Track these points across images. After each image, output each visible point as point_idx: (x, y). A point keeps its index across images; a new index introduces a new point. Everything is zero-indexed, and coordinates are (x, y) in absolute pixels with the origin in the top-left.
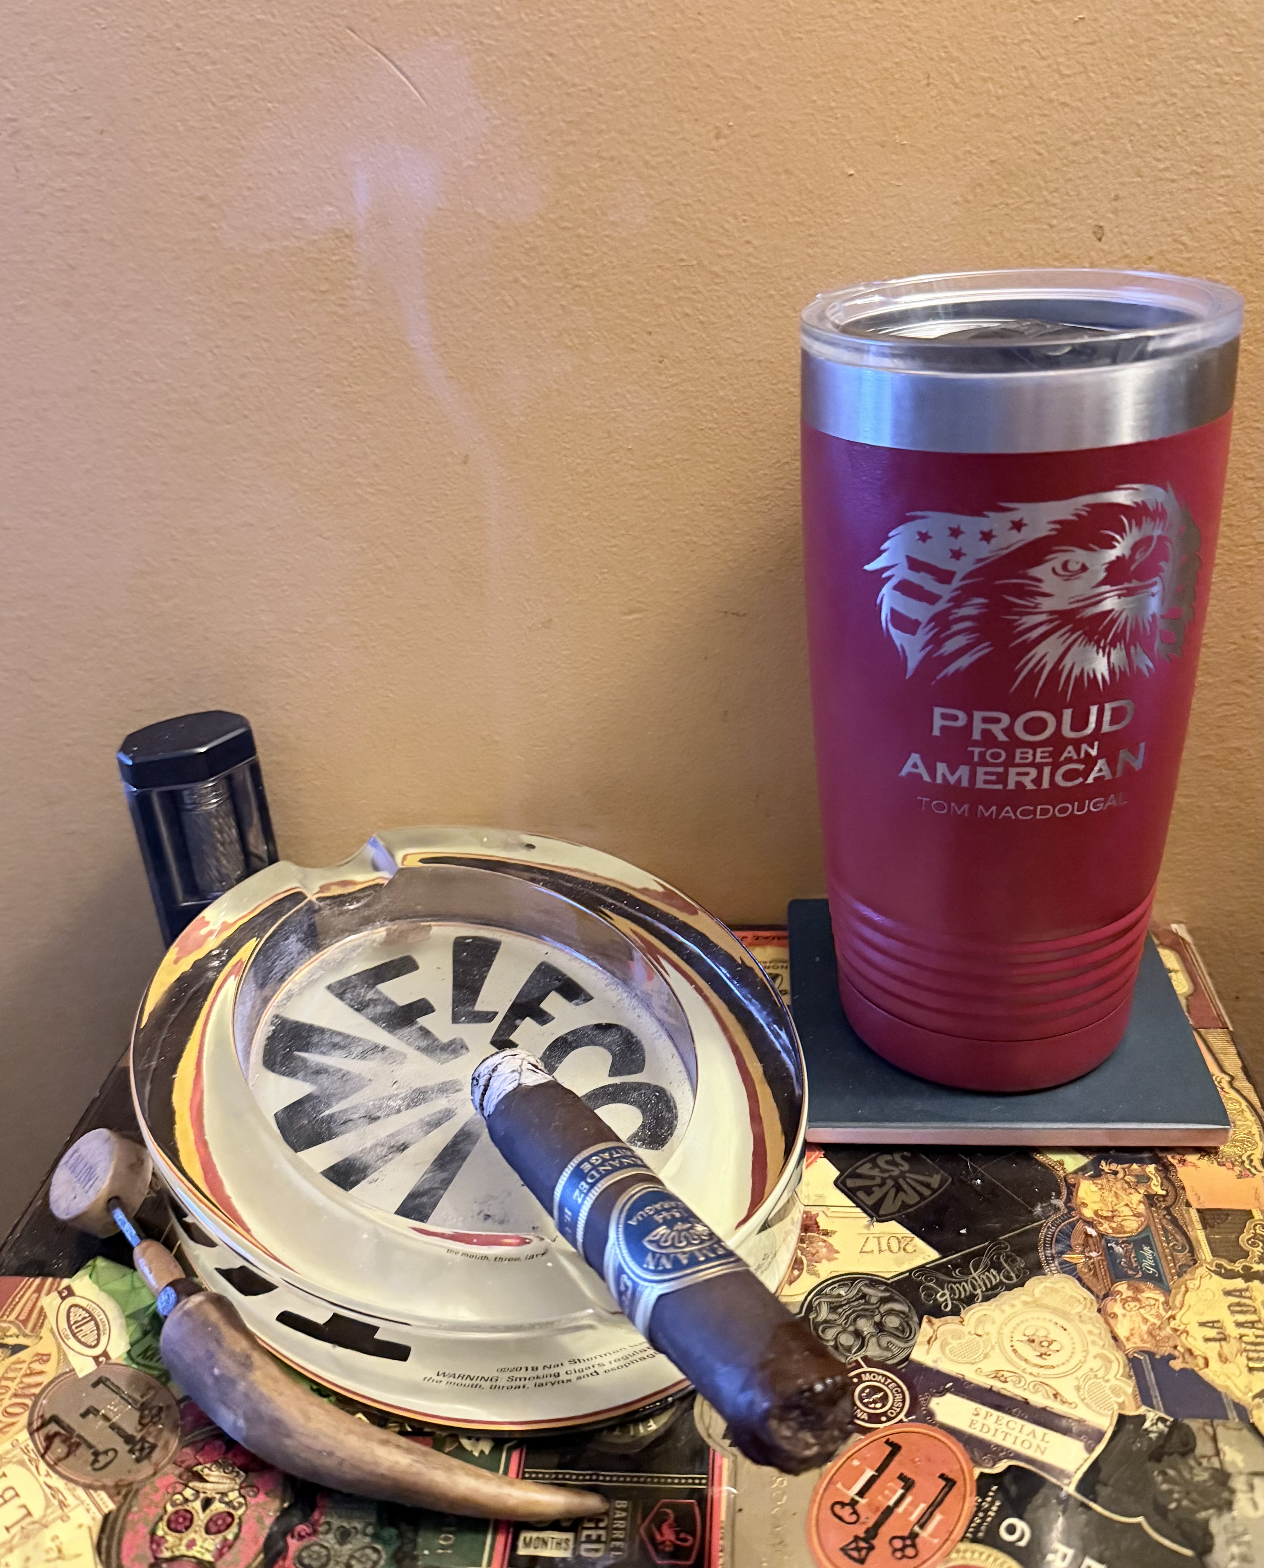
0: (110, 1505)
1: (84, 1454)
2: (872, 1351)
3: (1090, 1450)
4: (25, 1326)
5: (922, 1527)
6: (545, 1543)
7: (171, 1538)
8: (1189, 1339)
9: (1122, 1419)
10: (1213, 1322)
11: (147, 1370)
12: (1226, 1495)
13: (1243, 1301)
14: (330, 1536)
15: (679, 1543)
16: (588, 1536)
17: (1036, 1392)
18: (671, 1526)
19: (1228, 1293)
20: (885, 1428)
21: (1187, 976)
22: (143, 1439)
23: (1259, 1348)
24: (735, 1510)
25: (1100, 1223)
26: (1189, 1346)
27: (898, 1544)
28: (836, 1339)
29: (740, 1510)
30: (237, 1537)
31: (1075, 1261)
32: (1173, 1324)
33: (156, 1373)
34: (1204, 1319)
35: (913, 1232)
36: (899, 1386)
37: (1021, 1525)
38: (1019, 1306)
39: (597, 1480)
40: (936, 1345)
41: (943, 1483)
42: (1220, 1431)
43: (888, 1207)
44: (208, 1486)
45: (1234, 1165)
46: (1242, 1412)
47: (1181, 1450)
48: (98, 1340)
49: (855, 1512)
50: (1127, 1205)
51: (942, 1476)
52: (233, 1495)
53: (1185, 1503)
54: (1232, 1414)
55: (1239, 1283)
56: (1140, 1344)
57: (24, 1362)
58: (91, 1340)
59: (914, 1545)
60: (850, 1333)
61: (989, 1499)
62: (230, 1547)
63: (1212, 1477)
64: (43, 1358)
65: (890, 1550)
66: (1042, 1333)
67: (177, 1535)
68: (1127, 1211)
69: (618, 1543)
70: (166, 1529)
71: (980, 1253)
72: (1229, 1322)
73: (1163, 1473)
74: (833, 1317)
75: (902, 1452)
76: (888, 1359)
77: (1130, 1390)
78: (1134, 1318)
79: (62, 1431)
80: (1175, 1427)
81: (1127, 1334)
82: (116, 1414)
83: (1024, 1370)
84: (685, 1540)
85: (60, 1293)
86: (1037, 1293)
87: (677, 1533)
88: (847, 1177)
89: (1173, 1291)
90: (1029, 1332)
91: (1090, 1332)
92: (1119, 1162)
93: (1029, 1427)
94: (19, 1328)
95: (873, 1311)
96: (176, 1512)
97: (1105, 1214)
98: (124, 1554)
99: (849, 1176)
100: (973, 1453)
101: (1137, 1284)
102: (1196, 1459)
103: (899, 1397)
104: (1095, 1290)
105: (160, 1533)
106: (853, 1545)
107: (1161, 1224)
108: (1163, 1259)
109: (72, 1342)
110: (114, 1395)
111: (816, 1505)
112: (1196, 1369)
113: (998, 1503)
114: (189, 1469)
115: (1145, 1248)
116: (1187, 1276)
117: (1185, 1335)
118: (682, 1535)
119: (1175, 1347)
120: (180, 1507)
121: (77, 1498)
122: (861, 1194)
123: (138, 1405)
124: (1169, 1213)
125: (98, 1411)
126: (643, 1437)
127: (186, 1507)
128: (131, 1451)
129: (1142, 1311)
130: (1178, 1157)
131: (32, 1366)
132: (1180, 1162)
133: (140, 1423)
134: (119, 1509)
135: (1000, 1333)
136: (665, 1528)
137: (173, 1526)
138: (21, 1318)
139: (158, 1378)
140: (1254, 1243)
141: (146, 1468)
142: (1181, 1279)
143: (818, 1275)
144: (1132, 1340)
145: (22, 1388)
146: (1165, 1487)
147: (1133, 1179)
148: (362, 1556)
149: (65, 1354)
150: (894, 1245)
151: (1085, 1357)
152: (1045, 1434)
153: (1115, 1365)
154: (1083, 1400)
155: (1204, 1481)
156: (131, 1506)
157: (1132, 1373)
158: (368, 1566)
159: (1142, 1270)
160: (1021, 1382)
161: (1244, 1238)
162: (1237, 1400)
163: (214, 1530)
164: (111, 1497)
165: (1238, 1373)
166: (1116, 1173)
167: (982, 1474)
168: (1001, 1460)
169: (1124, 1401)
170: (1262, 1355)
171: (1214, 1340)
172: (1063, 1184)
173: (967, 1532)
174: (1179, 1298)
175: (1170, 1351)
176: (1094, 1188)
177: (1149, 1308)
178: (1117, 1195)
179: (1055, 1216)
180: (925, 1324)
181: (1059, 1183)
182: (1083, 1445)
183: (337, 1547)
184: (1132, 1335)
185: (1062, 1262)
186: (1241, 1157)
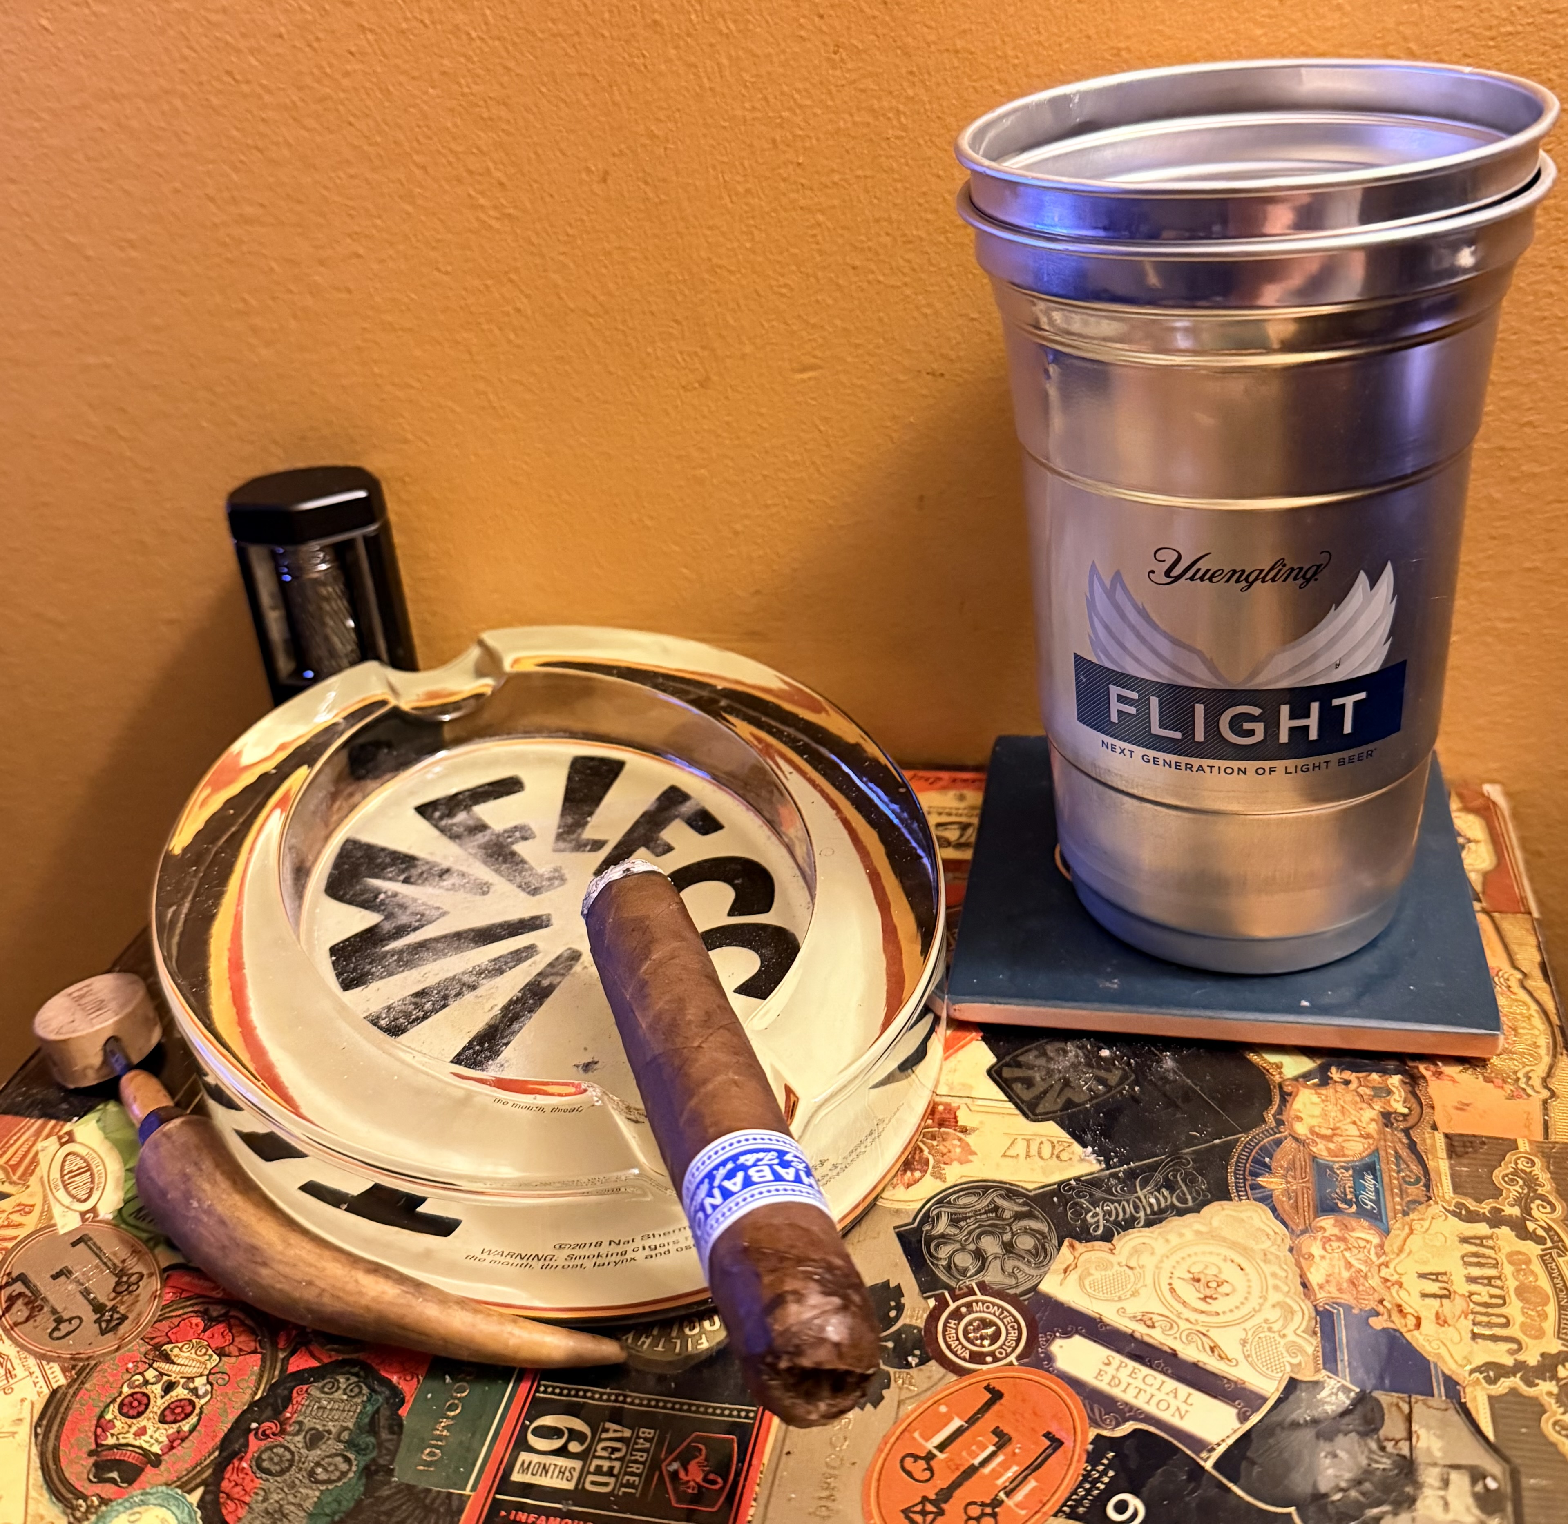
0: (59, 1379)
1: (45, 1320)
3: (1243, 1418)
4: (15, 1171)
5: (1008, 1494)
6: (545, 1469)
7: (120, 1424)
8: (1403, 1293)
9: (1293, 1385)
10: (1437, 1274)
11: (135, 1232)
12: (1409, 1489)
13: (1482, 1250)
14: (300, 1438)
16: (599, 1469)
17: (1190, 1342)
18: (700, 1465)
19: (1464, 1239)
20: (989, 1371)
21: (1490, 847)
22: (114, 1309)
23: (1490, 1310)
24: (783, 1453)
25: (1313, 1142)
26: (1400, 1302)
27: (975, 1511)
29: (788, 1453)
30: (193, 1430)
31: (1270, 1186)
32: (1383, 1272)
33: (145, 1236)
34: (1428, 1268)
35: (1073, 1135)
36: (1017, 1321)
37: (1135, 1503)
38: (1189, 1235)
39: (624, 1402)
40: (1074, 1276)
41: (1048, 1443)
42: (1418, 1410)
44: (175, 1368)
45: (1504, 1081)
46: (1452, 1387)
47: (1361, 1429)
48: (90, 1193)
49: (930, 1469)
50: (1354, 1123)
51: (1047, 1435)
52: (200, 1382)
54: (1439, 1389)
55: (1482, 1228)
56: (1335, 1294)
58: (83, 1194)
59: (994, 1515)
60: (969, 1252)
61: (1101, 1468)
62: (183, 1439)
64: (25, 1209)
66: (1212, 1271)
67: (129, 1421)
68: (1352, 1130)
69: (632, 1479)
70: (117, 1413)
71: (1153, 1168)
72: (1458, 1274)
73: (1335, 1456)
74: (952, 1231)
75: (1003, 1401)
77: (1310, 1350)
78: (1335, 1262)
81: (1321, 1280)
83: (1179, 1315)
84: (714, 1482)
85: (60, 1138)
86: (1215, 1223)
87: (706, 1474)
89: (1393, 1232)
90: (1195, 1269)
91: (1274, 1275)
92: (1355, 1069)
93: (1171, 1384)
95: (1004, 1228)
96: (132, 1394)
97: (1323, 1131)
98: (64, 1437)
100: (1092, 1410)
101: (1347, 1220)
102: (1379, 1441)
104: (1290, 1223)
105: (109, 1416)
106: (919, 1508)
107: (1393, 1147)
109: (61, 1194)
110: (93, 1256)
111: (883, 1455)
112: (1403, 1330)
113: (1111, 1473)
114: (157, 1347)
115: (1367, 1177)
116: (1413, 1215)
117: (1396, 1286)
119: (1381, 1302)
120: (137, 1389)
121: (27, 1368)
124: (1407, 1136)
126: (690, 1357)
127: (144, 1390)
129: (1347, 1254)
130: (1432, 1067)
131: (12, 1217)
132: (1433, 1072)
134: (69, 1386)
135: (1157, 1267)
137: (125, 1410)
138: (12, 1161)
139: (146, 1240)
140: (1512, 1180)
141: (110, 1341)
142: (1407, 1219)
143: (942, 1180)
144: (1327, 1288)
147: (1369, 1092)
148: (330, 1464)
149: (50, 1208)
150: (1047, 1151)
151: (1261, 1305)
152: (1188, 1394)
153: (1298, 1317)
154: (1247, 1357)
156: (83, 1383)
157: (1318, 1330)
158: (333, 1478)
159: (1357, 1203)
160: (1171, 1327)
161: (1498, 1174)
162: (1447, 1372)
163: (170, 1418)
164: (64, 1370)
165: (1456, 1338)
166: (1347, 1083)
167: (1099, 1437)
168: (1126, 1420)
169: (1300, 1364)
170: (1495, 1320)
171: (1435, 1296)
172: (1276, 1092)
173: (1064, 1505)
174: (1398, 1242)
175: (1373, 1304)
176: (1315, 1099)
177: (1355, 1251)
178: (1343, 1110)
179: (1257, 1131)
180: (1065, 1249)
181: (1270, 1091)
182: (1234, 1411)
183: (304, 1451)
184: (1327, 1282)
185: (1254, 1187)
186: (1515, 1072)
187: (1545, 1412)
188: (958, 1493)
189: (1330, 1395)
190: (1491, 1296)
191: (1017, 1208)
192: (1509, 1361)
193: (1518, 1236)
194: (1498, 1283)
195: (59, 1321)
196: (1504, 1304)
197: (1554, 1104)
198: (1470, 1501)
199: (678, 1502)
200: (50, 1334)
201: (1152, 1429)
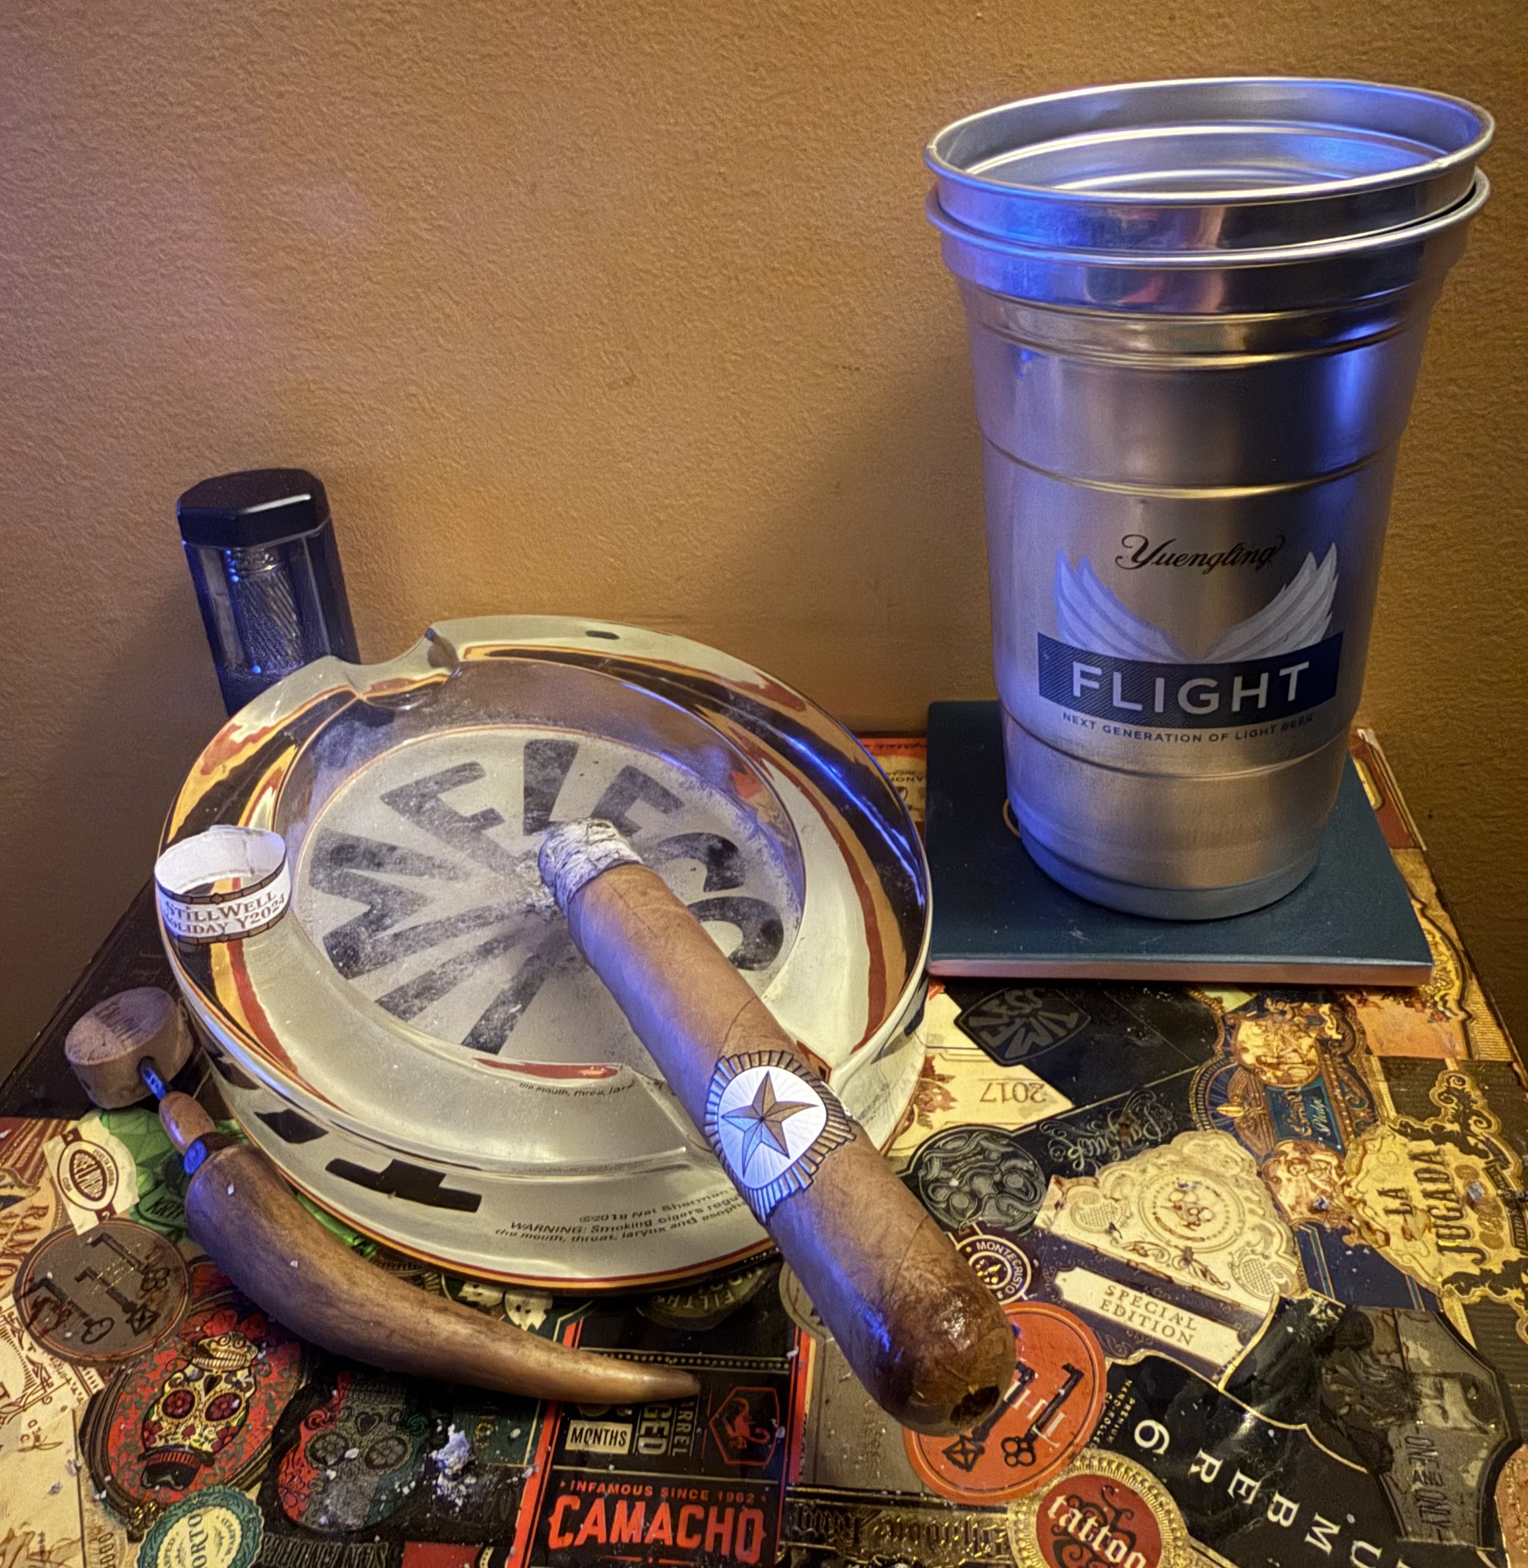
0: (99, 1385)
2: (990, 1215)
3: (1243, 1339)
4: (22, 1174)
5: (1041, 1428)
6: (598, 1436)
7: (167, 1425)
8: (1369, 1212)
9: (1283, 1302)
10: (1396, 1191)
11: (155, 1227)
13: (1433, 1166)
14: (350, 1424)
15: (753, 1439)
16: (649, 1432)
17: (1181, 1269)
18: (745, 1420)
19: (1414, 1157)
21: (1374, 787)
22: (144, 1307)
23: (1451, 1223)
24: (821, 1400)
25: (1262, 1071)
26: (1367, 1219)
28: (948, 1200)
29: (827, 1401)
30: (242, 1424)
31: (1230, 1115)
32: (1347, 1192)
33: (165, 1229)
34: (1387, 1186)
35: (1043, 1078)
36: (1019, 1257)
37: (1159, 1428)
38: (1164, 1165)
40: (1065, 1211)
41: (1069, 1375)
42: (1402, 1321)
43: (1016, 1049)
44: (215, 1363)
45: (1424, 1005)
46: (1430, 1300)
48: (104, 1191)
50: (1295, 1051)
51: (1067, 1367)
52: (241, 1375)
53: (1358, 1407)
54: (1418, 1301)
55: (1429, 1146)
56: (1308, 1215)
57: (17, 1216)
58: (96, 1192)
59: (1030, 1449)
60: (966, 1193)
61: (1122, 1396)
62: (233, 1436)
63: (1392, 1378)
64: (39, 1212)
65: (1004, 1454)
66: (1190, 1198)
67: (174, 1420)
68: (1296, 1058)
69: (683, 1438)
70: (162, 1414)
72: (1415, 1190)
74: (945, 1174)
76: (1008, 1225)
77: (1294, 1270)
78: (1302, 1184)
79: (53, 1298)
80: (1346, 1316)
81: (1292, 1202)
82: (115, 1278)
83: (1168, 1243)
85: (65, 1137)
86: (1187, 1151)
87: (752, 1428)
88: (972, 1014)
89: (1349, 1153)
90: (1175, 1197)
91: (1248, 1199)
92: (1288, 1000)
93: (1172, 1310)
94: (15, 1178)
96: (174, 1394)
97: (1270, 1060)
98: (110, 1443)
99: (973, 1014)
100: (1105, 1340)
101: (1305, 1143)
102: (1372, 1355)
103: (1019, 1270)
104: (1255, 1149)
105: (154, 1419)
106: (959, 1447)
107: (1336, 1073)
108: (1337, 1116)
109: (74, 1194)
112: (1375, 1246)
113: (1132, 1401)
114: (193, 1343)
115: (1316, 1102)
116: (1365, 1136)
117: (1361, 1205)
118: (758, 1431)
119: (1350, 1219)
120: (179, 1388)
121: (63, 1375)
122: (985, 1035)
123: (142, 1267)
124: (1346, 1061)
125: (96, 1275)
126: (720, 1312)
127: (187, 1388)
128: (130, 1321)
129: (1311, 1176)
130: (1358, 997)
131: (27, 1221)
132: (1359, 1002)
133: (142, 1288)
134: (109, 1390)
135: (1140, 1198)
136: (739, 1421)
137: (170, 1410)
138: (18, 1166)
139: (168, 1235)
140: (1448, 1099)
141: (144, 1342)
142: (1359, 1139)
143: (930, 1127)
144: (1298, 1209)
145: (12, 1247)
146: (1334, 1387)
147: (1303, 1021)
148: (385, 1449)
149: (64, 1210)
150: (1021, 1094)
151: (1241, 1229)
152: (1191, 1320)
153: (1277, 1240)
154: (1237, 1280)
155: (1382, 1382)
156: (122, 1386)
157: (1297, 1249)
158: (390, 1461)
159: (1311, 1126)
160: (1163, 1256)
161: (1434, 1093)
162: (1424, 1285)
163: (217, 1414)
164: (102, 1375)
165: (1424, 1252)
166: (1283, 1013)
167: (1114, 1365)
168: (1138, 1348)
169: (1287, 1283)
170: (1455, 1231)
171: (1397, 1212)
172: (1221, 1024)
173: (1094, 1434)
174: (1355, 1162)
175: (1343, 1223)
176: (1256, 1030)
177: (1318, 1173)
178: (1283, 1039)
179: (1210, 1062)
180: (1052, 1186)
181: (1215, 1025)
182: (1234, 1334)
183: (356, 1437)
184: (1298, 1203)
185: (1216, 1116)
186: (1432, 997)
187: (1518, 1318)
188: (993, 1432)
189: (1320, 1312)
190: (1449, 1210)
191: (1003, 1150)
192: (1475, 1270)
193: (1462, 1150)
194: (1453, 1196)
195: (89, 1324)
196: (1461, 1217)
197: (1472, 1025)
198: (1465, 1408)
199: (731, 1458)
200: (83, 1339)
201: (1162, 1355)
